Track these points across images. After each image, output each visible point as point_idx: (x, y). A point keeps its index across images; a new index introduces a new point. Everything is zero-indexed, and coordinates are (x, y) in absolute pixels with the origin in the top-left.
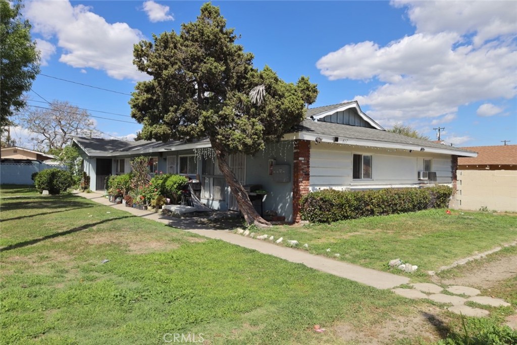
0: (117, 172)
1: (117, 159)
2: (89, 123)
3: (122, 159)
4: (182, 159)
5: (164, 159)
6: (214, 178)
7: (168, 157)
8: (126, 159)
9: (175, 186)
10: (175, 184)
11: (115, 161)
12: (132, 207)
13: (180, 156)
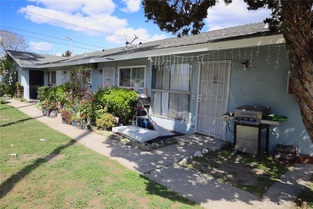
0: (49, 82)
1: (49, 71)
2: (25, 46)
3: (54, 71)
4: (121, 70)
5: (100, 71)
6: (170, 93)
7: (104, 69)
8: (57, 71)
9: (126, 103)
10: (125, 100)
11: (47, 72)
12: (71, 124)
13: (119, 68)
